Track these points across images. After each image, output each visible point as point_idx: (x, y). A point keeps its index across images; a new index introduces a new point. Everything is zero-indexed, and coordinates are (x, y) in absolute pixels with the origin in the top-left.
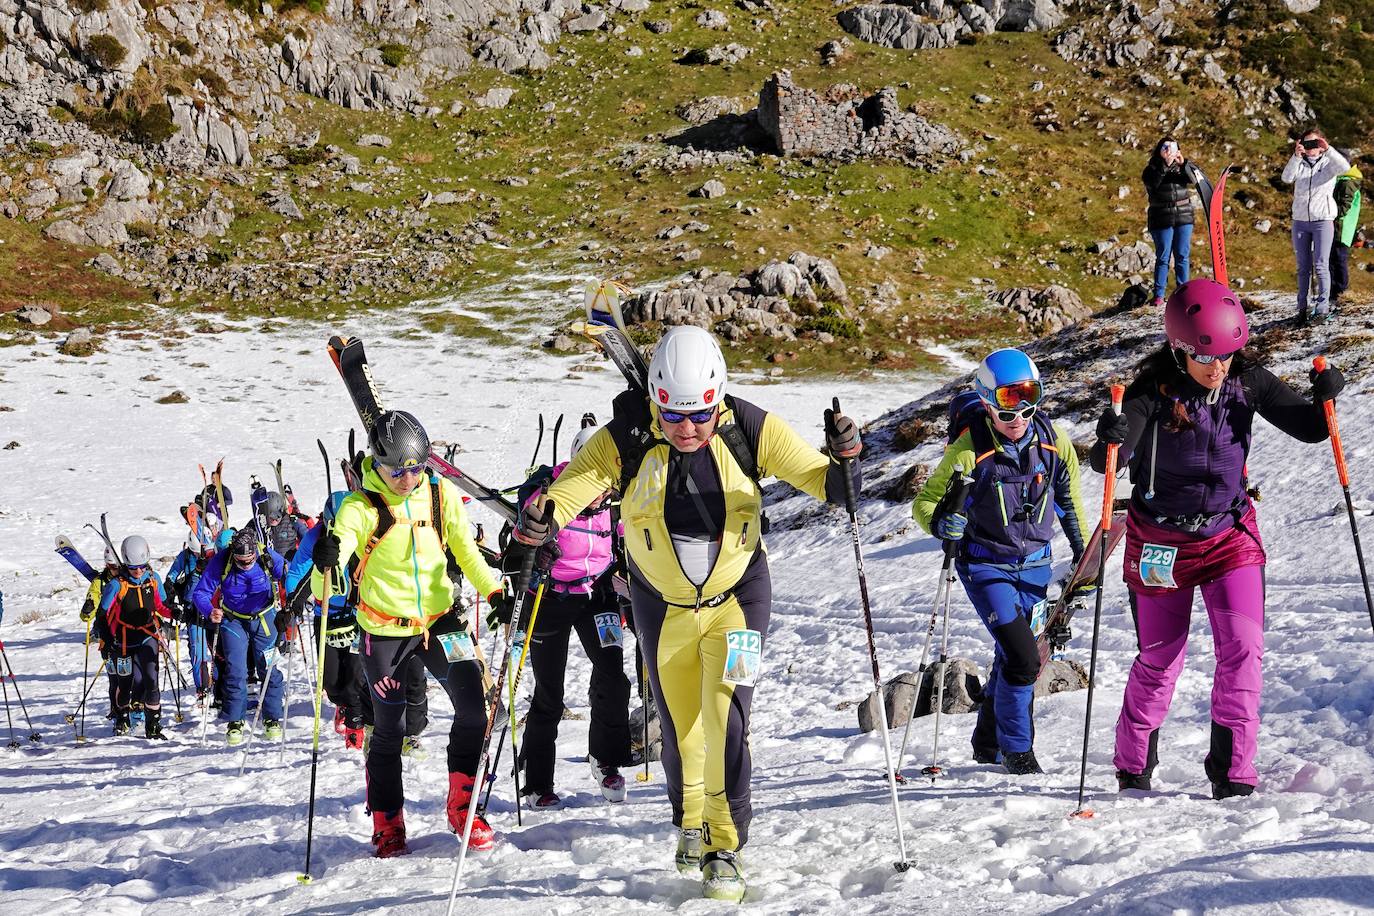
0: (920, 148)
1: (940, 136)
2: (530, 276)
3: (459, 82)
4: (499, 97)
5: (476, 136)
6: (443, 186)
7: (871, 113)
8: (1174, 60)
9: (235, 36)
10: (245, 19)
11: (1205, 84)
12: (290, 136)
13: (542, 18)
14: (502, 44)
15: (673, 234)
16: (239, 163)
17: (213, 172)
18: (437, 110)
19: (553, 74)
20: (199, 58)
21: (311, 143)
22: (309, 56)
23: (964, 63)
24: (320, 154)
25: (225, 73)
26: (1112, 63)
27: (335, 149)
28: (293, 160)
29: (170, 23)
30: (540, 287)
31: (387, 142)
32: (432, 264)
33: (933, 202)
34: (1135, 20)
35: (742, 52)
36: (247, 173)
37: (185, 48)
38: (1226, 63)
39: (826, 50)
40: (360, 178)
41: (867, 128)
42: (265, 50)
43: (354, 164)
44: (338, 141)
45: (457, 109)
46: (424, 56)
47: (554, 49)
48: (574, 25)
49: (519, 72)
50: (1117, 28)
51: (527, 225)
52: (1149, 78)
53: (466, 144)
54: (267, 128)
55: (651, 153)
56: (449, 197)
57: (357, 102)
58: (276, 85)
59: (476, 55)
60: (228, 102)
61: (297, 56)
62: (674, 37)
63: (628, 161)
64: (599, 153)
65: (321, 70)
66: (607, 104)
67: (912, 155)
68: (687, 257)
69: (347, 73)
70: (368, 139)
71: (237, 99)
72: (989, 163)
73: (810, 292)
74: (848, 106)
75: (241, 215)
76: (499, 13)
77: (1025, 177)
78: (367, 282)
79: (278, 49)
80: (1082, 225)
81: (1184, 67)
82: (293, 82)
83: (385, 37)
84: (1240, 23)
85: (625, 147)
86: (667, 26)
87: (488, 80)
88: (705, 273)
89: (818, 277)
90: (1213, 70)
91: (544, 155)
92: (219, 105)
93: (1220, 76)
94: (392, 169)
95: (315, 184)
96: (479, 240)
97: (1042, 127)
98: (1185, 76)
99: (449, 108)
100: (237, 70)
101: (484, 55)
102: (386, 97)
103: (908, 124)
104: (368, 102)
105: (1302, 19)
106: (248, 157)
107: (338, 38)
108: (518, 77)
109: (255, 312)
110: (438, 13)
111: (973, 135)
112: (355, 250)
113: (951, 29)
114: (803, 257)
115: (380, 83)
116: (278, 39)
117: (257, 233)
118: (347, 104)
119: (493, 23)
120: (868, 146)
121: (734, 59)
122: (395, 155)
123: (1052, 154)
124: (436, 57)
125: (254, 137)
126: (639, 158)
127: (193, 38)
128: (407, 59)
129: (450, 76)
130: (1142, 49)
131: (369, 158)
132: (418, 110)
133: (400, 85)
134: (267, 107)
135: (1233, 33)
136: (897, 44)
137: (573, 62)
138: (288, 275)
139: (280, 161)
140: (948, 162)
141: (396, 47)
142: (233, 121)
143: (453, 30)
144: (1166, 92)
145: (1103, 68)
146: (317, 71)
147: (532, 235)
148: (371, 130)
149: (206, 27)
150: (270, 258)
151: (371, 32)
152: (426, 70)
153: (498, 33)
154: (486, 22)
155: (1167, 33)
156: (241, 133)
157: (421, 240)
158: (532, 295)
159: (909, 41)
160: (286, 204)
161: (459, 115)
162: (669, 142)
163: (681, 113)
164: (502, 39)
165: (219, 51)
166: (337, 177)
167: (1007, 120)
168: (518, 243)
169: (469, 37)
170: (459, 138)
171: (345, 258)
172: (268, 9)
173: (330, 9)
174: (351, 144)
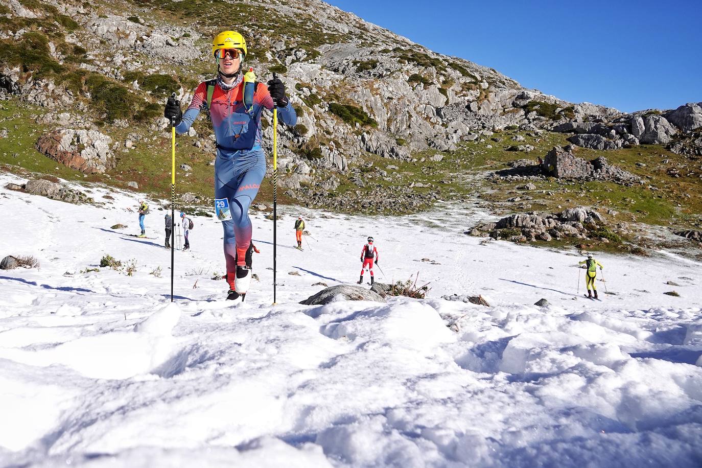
3: (423, 153)
4: (438, 158)
5: (430, 168)
6: (418, 182)
9: (346, 131)
10: (350, 127)
12: (362, 163)
13: (454, 135)
16: (343, 170)
17: (333, 170)
18: (415, 160)
19: (457, 153)
20: (333, 136)
21: (370, 166)
22: (371, 140)
24: (371, 170)
25: (341, 142)
27: (378, 168)
28: (363, 171)
29: (324, 125)
31: (397, 168)
36: (346, 171)
37: (328, 133)
40: (387, 177)
42: (356, 137)
43: (385, 173)
44: (379, 166)
45: (423, 160)
46: (411, 144)
47: (458, 145)
48: (465, 138)
49: (446, 151)
53: (426, 171)
54: (354, 160)
56: (421, 185)
57: (386, 155)
58: (359, 148)
59: (430, 145)
60: (342, 150)
61: (367, 140)
62: (504, 143)
65: (375, 144)
66: (480, 161)
69: (384, 146)
70: (390, 167)
71: (345, 150)
75: (342, 184)
76: (438, 133)
78: (388, 207)
79: (360, 137)
82: (365, 148)
83: (397, 137)
86: (501, 140)
87: (434, 153)
92: (338, 150)
94: (398, 175)
95: (370, 176)
99: (420, 159)
100: (345, 141)
101: (433, 145)
102: (397, 154)
104: (391, 156)
106: (346, 168)
107: (381, 135)
108: (445, 153)
110: (416, 131)
112: (383, 197)
115: (395, 150)
116: (361, 134)
117: (347, 190)
118: (383, 156)
119: (435, 136)
121: (529, 149)
122: (400, 172)
124: (415, 145)
125: (350, 162)
127: (331, 130)
128: (405, 144)
129: (420, 151)
131: (390, 172)
132: (409, 159)
133: (402, 151)
134: (355, 154)
137: (465, 149)
139: (357, 170)
141: (402, 140)
142: (343, 156)
143: (422, 137)
146: (374, 145)
148: (391, 164)
149: (336, 128)
150: (352, 197)
151: (393, 136)
152: (412, 148)
153: (438, 139)
156: (345, 160)
157: (409, 197)
160: (359, 182)
161: (424, 161)
164: (440, 141)
165: (340, 136)
166: (378, 175)
169: (427, 140)
170: (423, 169)
172: (358, 124)
173: (379, 127)
174: (384, 168)
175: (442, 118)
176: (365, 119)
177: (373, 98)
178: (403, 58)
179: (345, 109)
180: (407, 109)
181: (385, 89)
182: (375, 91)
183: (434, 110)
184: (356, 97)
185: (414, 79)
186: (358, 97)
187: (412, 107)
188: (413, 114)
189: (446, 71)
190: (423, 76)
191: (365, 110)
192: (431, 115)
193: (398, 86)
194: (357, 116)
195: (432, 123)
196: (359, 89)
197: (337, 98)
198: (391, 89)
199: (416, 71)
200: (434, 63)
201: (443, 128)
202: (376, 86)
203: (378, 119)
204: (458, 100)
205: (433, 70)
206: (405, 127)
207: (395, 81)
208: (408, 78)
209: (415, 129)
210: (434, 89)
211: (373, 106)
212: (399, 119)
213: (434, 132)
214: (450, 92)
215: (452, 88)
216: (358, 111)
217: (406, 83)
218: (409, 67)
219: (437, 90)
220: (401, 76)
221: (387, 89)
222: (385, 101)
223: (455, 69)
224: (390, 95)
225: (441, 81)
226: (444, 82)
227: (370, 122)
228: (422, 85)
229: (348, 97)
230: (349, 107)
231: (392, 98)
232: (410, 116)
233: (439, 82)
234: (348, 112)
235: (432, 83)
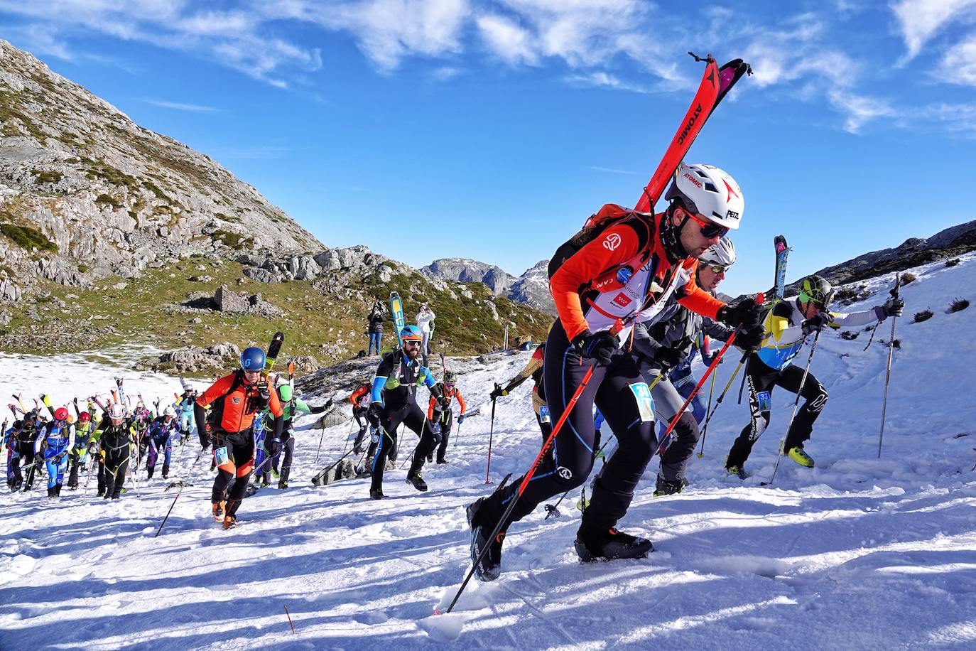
0: (268, 312)
1: (275, 309)
2: (128, 345)
3: (107, 280)
4: (122, 286)
5: (112, 298)
6: (98, 314)
7: (253, 301)
8: (348, 292)
9: (21, 257)
10: (26, 252)
11: (357, 300)
12: (39, 292)
13: (140, 262)
14: (124, 269)
15: (182, 334)
16: (16, 300)
17: (5, 302)
18: (98, 288)
19: (142, 280)
20: (4, 263)
21: (47, 296)
22: (49, 266)
23: (283, 288)
24: (50, 299)
25: (15, 269)
26: (329, 292)
27: (56, 298)
28: (38, 300)
30: (132, 348)
31: (77, 297)
32: (91, 339)
33: (271, 329)
34: (337, 280)
35: (210, 279)
36: (20, 304)
38: (363, 294)
39: (238, 280)
40: (65, 309)
41: (251, 305)
42: (32, 263)
43: (63, 304)
44: (58, 296)
45: (105, 288)
46: (95, 270)
47: (143, 272)
48: (151, 265)
49: (130, 278)
50: (331, 282)
51: (128, 328)
52: (340, 297)
53: (108, 300)
54: (30, 289)
55: (176, 308)
56: (100, 317)
57: (66, 283)
58: (35, 275)
59: (114, 271)
60: (14, 279)
61: (45, 266)
62: (187, 272)
63: (167, 310)
64: (156, 307)
65: (54, 271)
66: (161, 291)
67: (265, 314)
68: (186, 341)
69: (64, 273)
70: (69, 296)
71: (18, 278)
72: (290, 318)
73: (229, 354)
74: (245, 298)
75: (15, 318)
76: (124, 259)
77: (301, 324)
78: (64, 344)
79: (37, 263)
80: (318, 339)
81: (351, 294)
82: (42, 275)
83: (80, 263)
84: (368, 283)
85: (167, 305)
86: (185, 269)
87: (118, 280)
88: (193, 347)
89: (232, 350)
90: (359, 296)
91: (136, 306)
92: (11, 280)
93: (362, 298)
94: (78, 306)
95: (47, 309)
96: (111, 332)
97: (307, 309)
98: (351, 297)
99: (102, 288)
100: (19, 268)
101: (118, 271)
102: (78, 282)
103: (264, 305)
104: (71, 283)
105: (386, 284)
106: (20, 298)
107: (61, 261)
108: (129, 280)
109: (17, 351)
110: (101, 257)
111: (285, 310)
112: (60, 333)
113: (280, 278)
114: (228, 343)
115: (77, 278)
116: (38, 260)
117: (21, 325)
118: (63, 283)
119: (121, 262)
120: (251, 310)
121: (207, 281)
122: (80, 302)
123: (310, 317)
124: (99, 271)
125: (24, 292)
126: (171, 309)
128: (88, 270)
129: (104, 277)
130: (339, 288)
131: (70, 302)
132: (90, 288)
133: (84, 279)
134: (30, 282)
135: (366, 286)
136: (262, 280)
137: (150, 277)
138: (33, 339)
139: (32, 300)
140: (276, 317)
141: (85, 266)
142: (16, 285)
143: (106, 263)
144: (345, 301)
145: (326, 293)
146: (52, 272)
147: (130, 331)
148: (71, 293)
149: (9, 253)
150: (25, 333)
151: (75, 261)
152: (95, 275)
153: (123, 265)
154: (119, 261)
155: (346, 284)
156: (18, 290)
157: (87, 331)
158: (128, 351)
159: (266, 280)
160: (34, 315)
161: (106, 291)
162: (182, 304)
163: (187, 296)
164: (125, 267)
165: (13, 262)
166: (56, 307)
167: (296, 306)
168: (124, 334)
169: (112, 266)
170: (105, 298)
171: (57, 335)
172: (35, 249)
173: (60, 251)
174: (63, 297)
175: (129, 242)
176: (44, 243)
177: (54, 220)
178: (91, 174)
179: (20, 231)
180: (92, 233)
181: (69, 209)
182: (58, 212)
183: (122, 234)
184: (34, 217)
185: (103, 199)
186: (37, 217)
187: (98, 231)
188: (100, 239)
189: (138, 191)
190: (112, 197)
191: (44, 232)
192: (118, 240)
193: (85, 207)
194: (34, 239)
195: (119, 249)
196: (38, 208)
197: (10, 217)
198: (75, 210)
199: (105, 191)
200: (127, 180)
201: (130, 254)
202: (58, 206)
203: (59, 243)
204: (148, 223)
205: (125, 189)
206: (89, 251)
207: (81, 201)
208: (96, 198)
209: (100, 254)
210: (123, 213)
211: (55, 228)
212: (83, 242)
213: (120, 258)
214: (140, 215)
215: (143, 211)
216: (35, 233)
217: (93, 204)
218: (97, 185)
219: (127, 215)
220: (88, 196)
221: (70, 209)
222: (68, 223)
223: (149, 189)
224: (74, 217)
225: (132, 203)
226: (136, 205)
227: (50, 247)
228: (111, 207)
229: (25, 216)
230: (24, 229)
231: (76, 221)
232: (96, 241)
233: (129, 204)
234: (24, 235)
235: (122, 206)
